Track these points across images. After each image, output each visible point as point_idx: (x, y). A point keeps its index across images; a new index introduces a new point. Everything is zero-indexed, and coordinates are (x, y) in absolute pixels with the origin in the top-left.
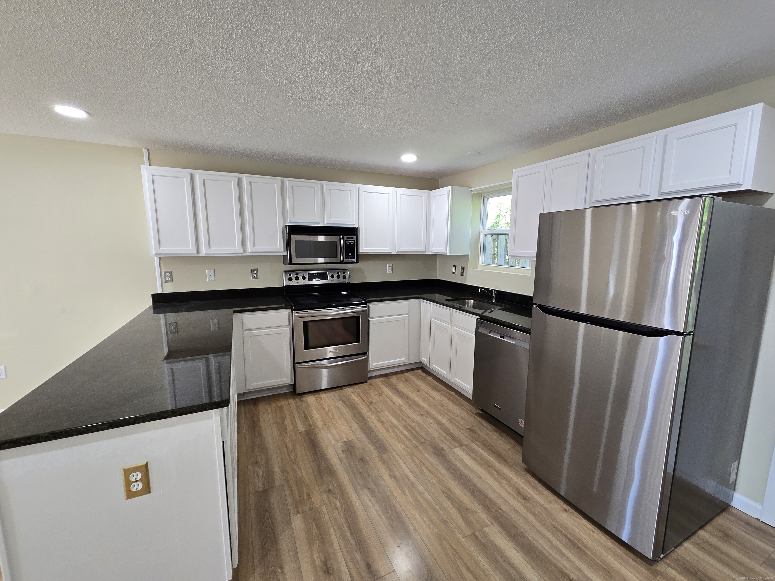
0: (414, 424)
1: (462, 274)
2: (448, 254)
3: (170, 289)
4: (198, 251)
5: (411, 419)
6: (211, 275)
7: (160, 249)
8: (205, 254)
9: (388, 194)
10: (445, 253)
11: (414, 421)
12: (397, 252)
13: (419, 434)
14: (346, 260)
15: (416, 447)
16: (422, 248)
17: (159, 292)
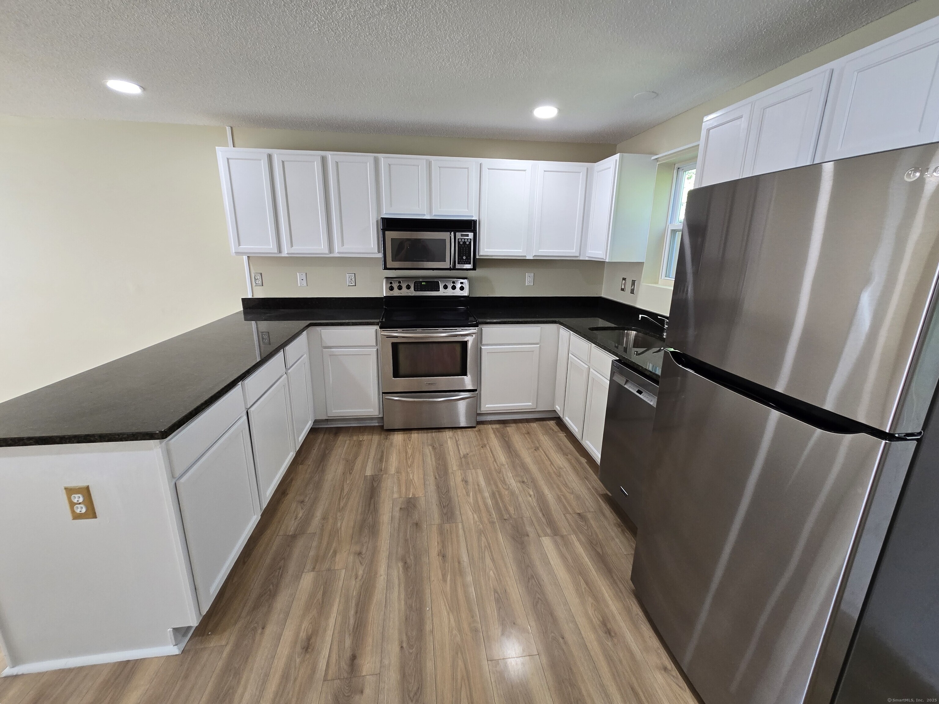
0: (506, 493)
1: (632, 292)
2: (607, 261)
3: (261, 294)
4: (280, 251)
5: (506, 485)
6: (302, 280)
7: (240, 247)
8: (288, 254)
9: (525, 170)
10: (603, 259)
11: (508, 489)
12: (535, 256)
13: (505, 507)
14: (458, 266)
15: (493, 523)
16: (574, 251)
17: (250, 296)
